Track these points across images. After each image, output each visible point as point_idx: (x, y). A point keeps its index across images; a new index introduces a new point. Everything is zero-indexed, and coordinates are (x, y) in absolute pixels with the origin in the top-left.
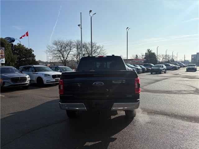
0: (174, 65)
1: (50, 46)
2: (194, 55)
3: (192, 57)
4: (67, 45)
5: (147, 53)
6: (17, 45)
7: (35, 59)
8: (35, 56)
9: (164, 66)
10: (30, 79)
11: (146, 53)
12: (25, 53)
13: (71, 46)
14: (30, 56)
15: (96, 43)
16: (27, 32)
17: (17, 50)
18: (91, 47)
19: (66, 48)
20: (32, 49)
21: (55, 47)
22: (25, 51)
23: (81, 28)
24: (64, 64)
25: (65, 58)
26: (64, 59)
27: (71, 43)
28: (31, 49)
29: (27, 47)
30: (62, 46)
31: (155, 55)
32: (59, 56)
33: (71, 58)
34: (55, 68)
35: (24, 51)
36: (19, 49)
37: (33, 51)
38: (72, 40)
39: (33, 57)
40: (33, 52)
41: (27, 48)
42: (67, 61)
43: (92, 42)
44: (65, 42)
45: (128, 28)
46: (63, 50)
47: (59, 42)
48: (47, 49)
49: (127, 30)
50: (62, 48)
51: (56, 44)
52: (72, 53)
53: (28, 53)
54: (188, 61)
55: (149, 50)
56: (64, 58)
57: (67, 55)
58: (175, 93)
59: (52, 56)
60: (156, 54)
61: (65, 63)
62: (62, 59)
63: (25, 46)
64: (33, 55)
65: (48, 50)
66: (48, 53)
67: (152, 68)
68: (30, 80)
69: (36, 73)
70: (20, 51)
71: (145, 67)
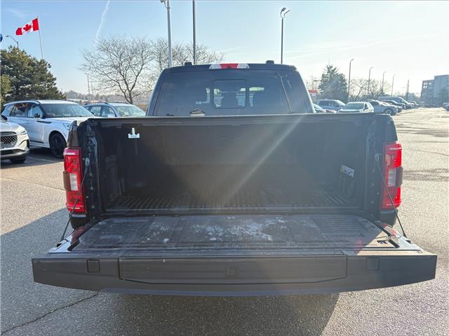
0: (388, 105)
1: (92, 55)
2: (428, 81)
3: (423, 85)
4: (134, 52)
5: (326, 73)
6: (8, 50)
7: (56, 86)
8: (55, 79)
9: (369, 105)
10: (27, 138)
11: (323, 75)
12: (28, 70)
13: (144, 54)
14: (42, 80)
15: (206, 48)
16: (36, 20)
17: (8, 64)
18: (194, 57)
19: (131, 59)
20: (46, 60)
21: (106, 57)
22: (29, 65)
23: (168, 8)
24: (129, 99)
25: (130, 86)
26: (128, 89)
27: (144, 46)
28: (43, 62)
29: (32, 57)
30: (121, 55)
31: (344, 81)
32: (114, 79)
33: (143, 84)
34: (100, 108)
35: (26, 65)
36: (13, 60)
37: (50, 67)
38: (146, 41)
39: (49, 81)
40: (48, 69)
41: (34, 59)
42: (136, 93)
43: (196, 44)
44: (129, 45)
45: (284, 9)
46: (125, 64)
47: (114, 45)
48: (85, 62)
49: (283, 16)
50: (122, 60)
51: (106, 50)
52: (148, 72)
53: (37, 71)
54: (413, 94)
55: (331, 67)
56: (127, 85)
57: (134, 77)
58: (425, 178)
59: (97, 80)
60: (347, 77)
61: (131, 98)
62: (124, 87)
63: (28, 54)
64: (50, 75)
65: (88, 64)
66: (89, 72)
67: (342, 110)
68: (28, 141)
69: (46, 120)
70: (17, 65)
71: (324, 108)
